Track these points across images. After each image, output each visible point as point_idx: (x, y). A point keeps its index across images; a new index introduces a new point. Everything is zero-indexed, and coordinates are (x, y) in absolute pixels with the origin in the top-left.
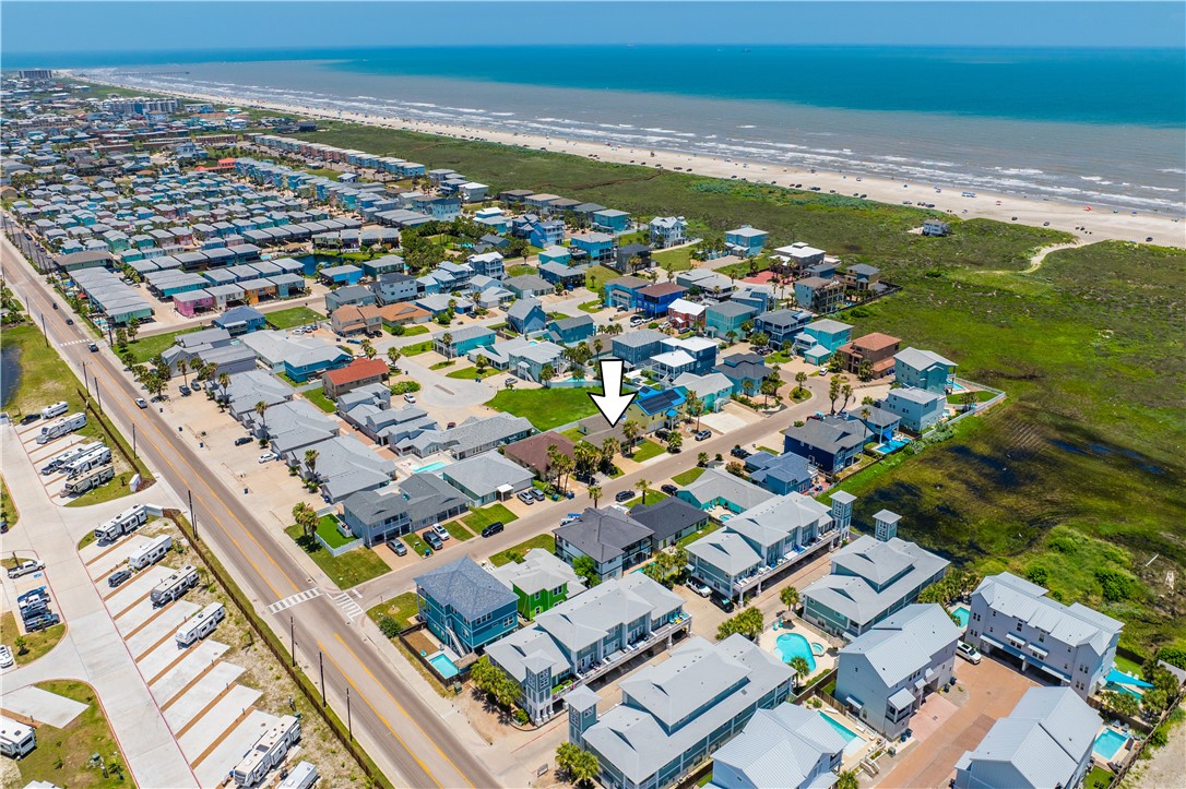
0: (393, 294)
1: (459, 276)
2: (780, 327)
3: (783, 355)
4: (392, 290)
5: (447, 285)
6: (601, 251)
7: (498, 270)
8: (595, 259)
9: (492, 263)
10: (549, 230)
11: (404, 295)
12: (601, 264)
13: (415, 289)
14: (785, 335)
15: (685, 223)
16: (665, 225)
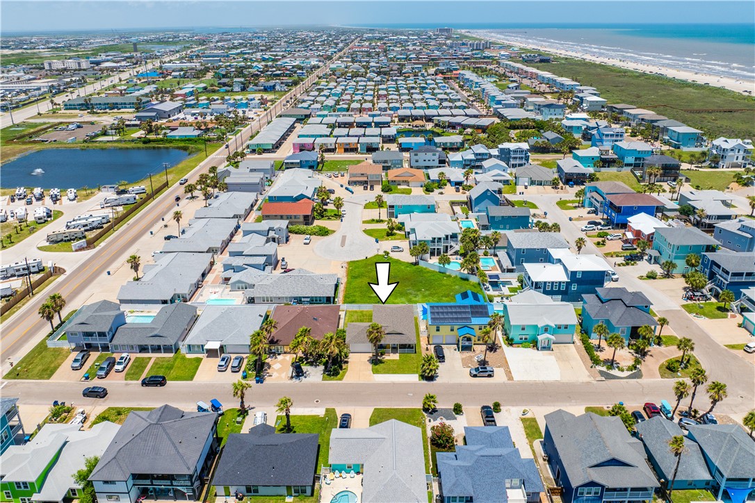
0: (417, 161)
1: (479, 157)
2: (727, 273)
3: (719, 309)
4: (416, 158)
5: (468, 163)
6: (636, 159)
7: (521, 158)
8: (628, 165)
9: (515, 151)
10: (607, 135)
11: (427, 164)
12: (631, 171)
13: (437, 161)
14: (731, 284)
15: (750, 147)
16: (724, 146)
